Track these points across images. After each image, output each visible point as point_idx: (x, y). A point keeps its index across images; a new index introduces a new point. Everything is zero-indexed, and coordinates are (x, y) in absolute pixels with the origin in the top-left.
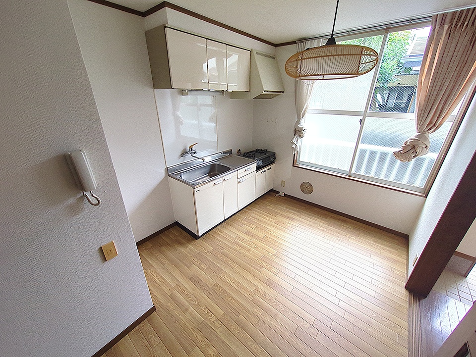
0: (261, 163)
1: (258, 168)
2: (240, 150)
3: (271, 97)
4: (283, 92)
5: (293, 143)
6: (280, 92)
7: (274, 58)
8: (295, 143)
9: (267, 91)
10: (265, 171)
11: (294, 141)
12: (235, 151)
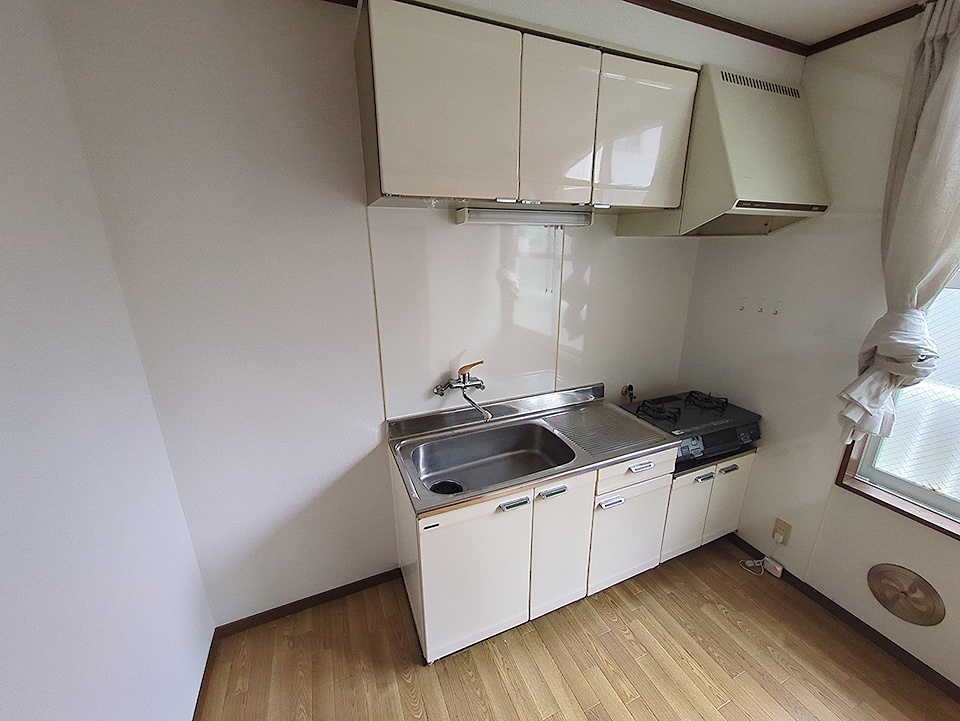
0: (696, 447)
1: (684, 465)
2: (631, 387)
3: (766, 226)
4: (823, 209)
5: (852, 403)
6: (809, 208)
7: (795, 93)
8: (865, 402)
9: (752, 204)
10: (710, 476)
11: (860, 393)
12: (614, 389)
